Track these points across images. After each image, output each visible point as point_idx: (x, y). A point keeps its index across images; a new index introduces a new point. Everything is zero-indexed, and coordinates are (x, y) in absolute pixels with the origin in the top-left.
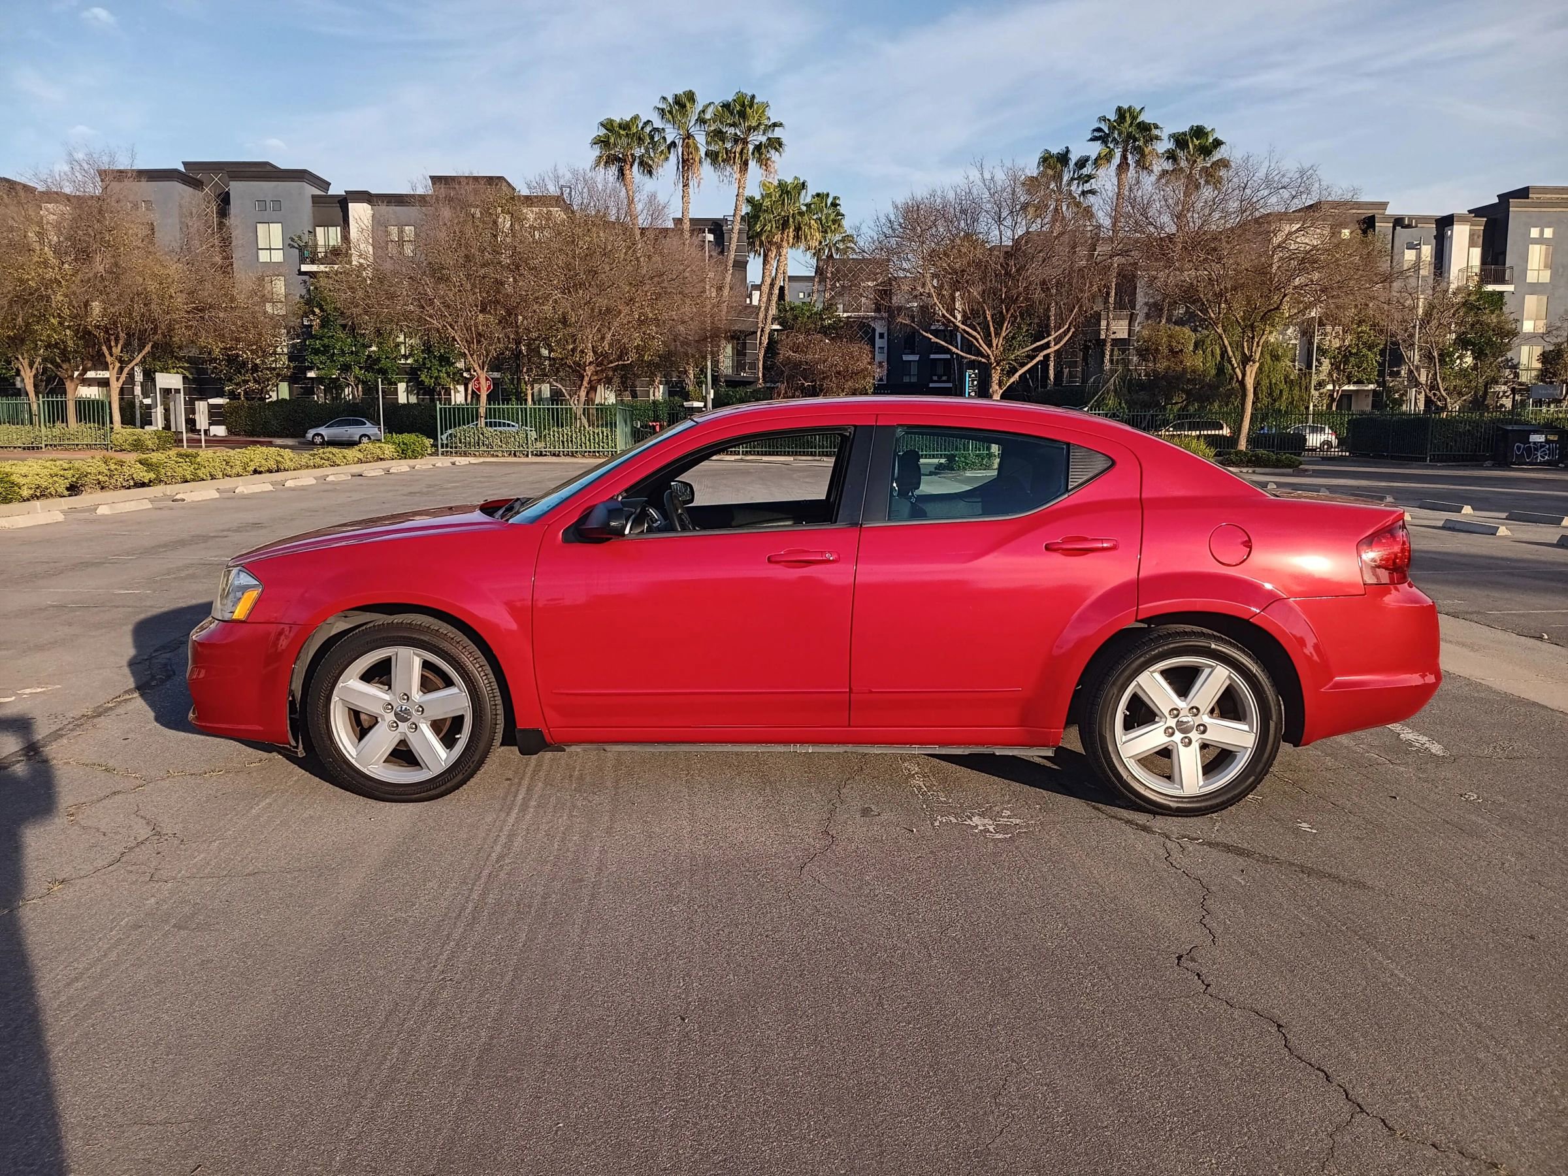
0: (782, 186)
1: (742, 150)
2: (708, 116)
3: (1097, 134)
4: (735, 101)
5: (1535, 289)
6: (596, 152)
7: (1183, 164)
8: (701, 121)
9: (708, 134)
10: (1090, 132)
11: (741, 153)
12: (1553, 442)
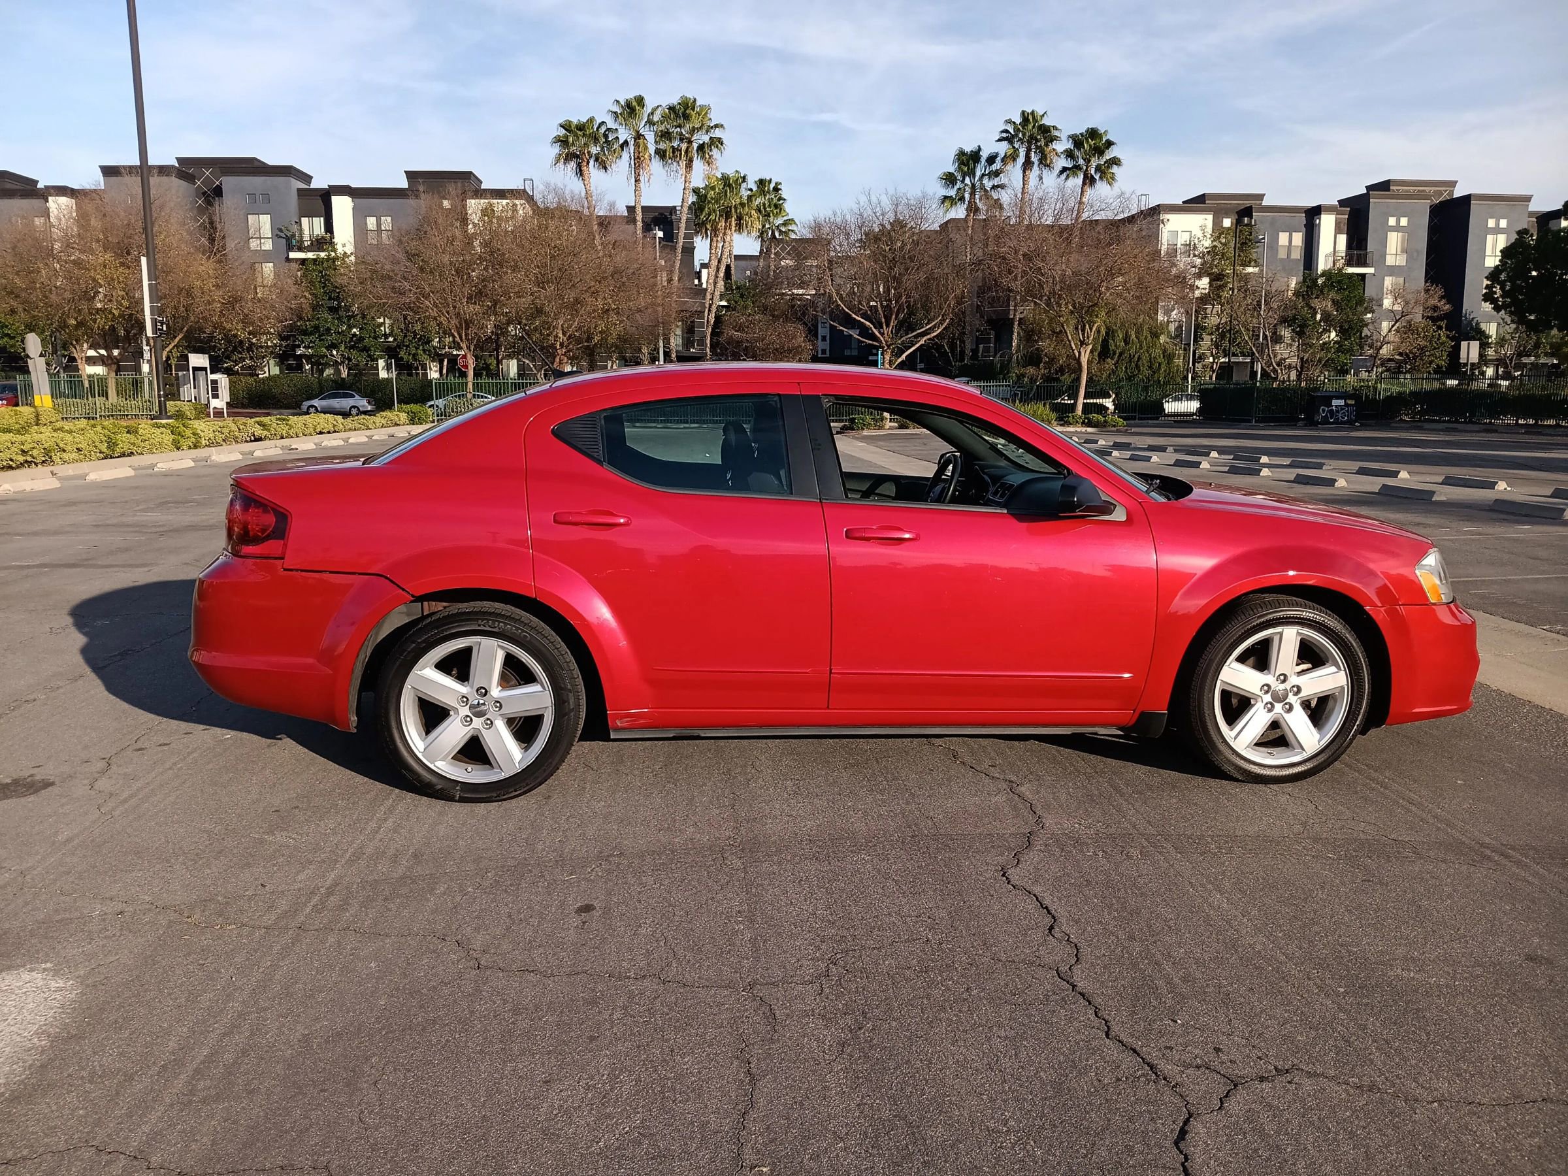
0: (725, 179)
1: (688, 148)
2: (656, 118)
3: (1005, 135)
4: (679, 104)
5: (1393, 271)
6: (556, 149)
7: (1081, 162)
8: (650, 122)
9: (656, 134)
10: (998, 134)
11: (687, 152)
12: (1351, 405)
